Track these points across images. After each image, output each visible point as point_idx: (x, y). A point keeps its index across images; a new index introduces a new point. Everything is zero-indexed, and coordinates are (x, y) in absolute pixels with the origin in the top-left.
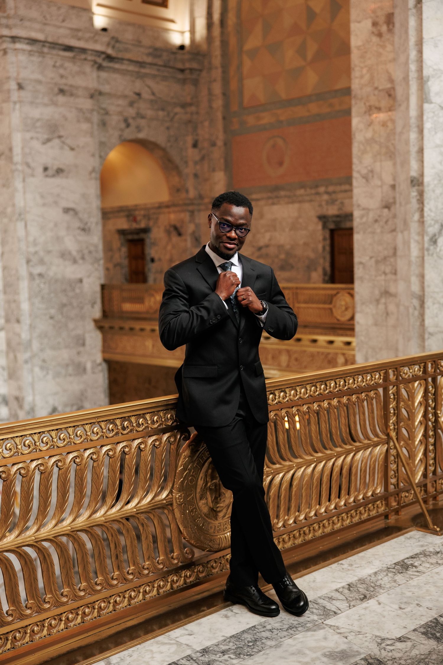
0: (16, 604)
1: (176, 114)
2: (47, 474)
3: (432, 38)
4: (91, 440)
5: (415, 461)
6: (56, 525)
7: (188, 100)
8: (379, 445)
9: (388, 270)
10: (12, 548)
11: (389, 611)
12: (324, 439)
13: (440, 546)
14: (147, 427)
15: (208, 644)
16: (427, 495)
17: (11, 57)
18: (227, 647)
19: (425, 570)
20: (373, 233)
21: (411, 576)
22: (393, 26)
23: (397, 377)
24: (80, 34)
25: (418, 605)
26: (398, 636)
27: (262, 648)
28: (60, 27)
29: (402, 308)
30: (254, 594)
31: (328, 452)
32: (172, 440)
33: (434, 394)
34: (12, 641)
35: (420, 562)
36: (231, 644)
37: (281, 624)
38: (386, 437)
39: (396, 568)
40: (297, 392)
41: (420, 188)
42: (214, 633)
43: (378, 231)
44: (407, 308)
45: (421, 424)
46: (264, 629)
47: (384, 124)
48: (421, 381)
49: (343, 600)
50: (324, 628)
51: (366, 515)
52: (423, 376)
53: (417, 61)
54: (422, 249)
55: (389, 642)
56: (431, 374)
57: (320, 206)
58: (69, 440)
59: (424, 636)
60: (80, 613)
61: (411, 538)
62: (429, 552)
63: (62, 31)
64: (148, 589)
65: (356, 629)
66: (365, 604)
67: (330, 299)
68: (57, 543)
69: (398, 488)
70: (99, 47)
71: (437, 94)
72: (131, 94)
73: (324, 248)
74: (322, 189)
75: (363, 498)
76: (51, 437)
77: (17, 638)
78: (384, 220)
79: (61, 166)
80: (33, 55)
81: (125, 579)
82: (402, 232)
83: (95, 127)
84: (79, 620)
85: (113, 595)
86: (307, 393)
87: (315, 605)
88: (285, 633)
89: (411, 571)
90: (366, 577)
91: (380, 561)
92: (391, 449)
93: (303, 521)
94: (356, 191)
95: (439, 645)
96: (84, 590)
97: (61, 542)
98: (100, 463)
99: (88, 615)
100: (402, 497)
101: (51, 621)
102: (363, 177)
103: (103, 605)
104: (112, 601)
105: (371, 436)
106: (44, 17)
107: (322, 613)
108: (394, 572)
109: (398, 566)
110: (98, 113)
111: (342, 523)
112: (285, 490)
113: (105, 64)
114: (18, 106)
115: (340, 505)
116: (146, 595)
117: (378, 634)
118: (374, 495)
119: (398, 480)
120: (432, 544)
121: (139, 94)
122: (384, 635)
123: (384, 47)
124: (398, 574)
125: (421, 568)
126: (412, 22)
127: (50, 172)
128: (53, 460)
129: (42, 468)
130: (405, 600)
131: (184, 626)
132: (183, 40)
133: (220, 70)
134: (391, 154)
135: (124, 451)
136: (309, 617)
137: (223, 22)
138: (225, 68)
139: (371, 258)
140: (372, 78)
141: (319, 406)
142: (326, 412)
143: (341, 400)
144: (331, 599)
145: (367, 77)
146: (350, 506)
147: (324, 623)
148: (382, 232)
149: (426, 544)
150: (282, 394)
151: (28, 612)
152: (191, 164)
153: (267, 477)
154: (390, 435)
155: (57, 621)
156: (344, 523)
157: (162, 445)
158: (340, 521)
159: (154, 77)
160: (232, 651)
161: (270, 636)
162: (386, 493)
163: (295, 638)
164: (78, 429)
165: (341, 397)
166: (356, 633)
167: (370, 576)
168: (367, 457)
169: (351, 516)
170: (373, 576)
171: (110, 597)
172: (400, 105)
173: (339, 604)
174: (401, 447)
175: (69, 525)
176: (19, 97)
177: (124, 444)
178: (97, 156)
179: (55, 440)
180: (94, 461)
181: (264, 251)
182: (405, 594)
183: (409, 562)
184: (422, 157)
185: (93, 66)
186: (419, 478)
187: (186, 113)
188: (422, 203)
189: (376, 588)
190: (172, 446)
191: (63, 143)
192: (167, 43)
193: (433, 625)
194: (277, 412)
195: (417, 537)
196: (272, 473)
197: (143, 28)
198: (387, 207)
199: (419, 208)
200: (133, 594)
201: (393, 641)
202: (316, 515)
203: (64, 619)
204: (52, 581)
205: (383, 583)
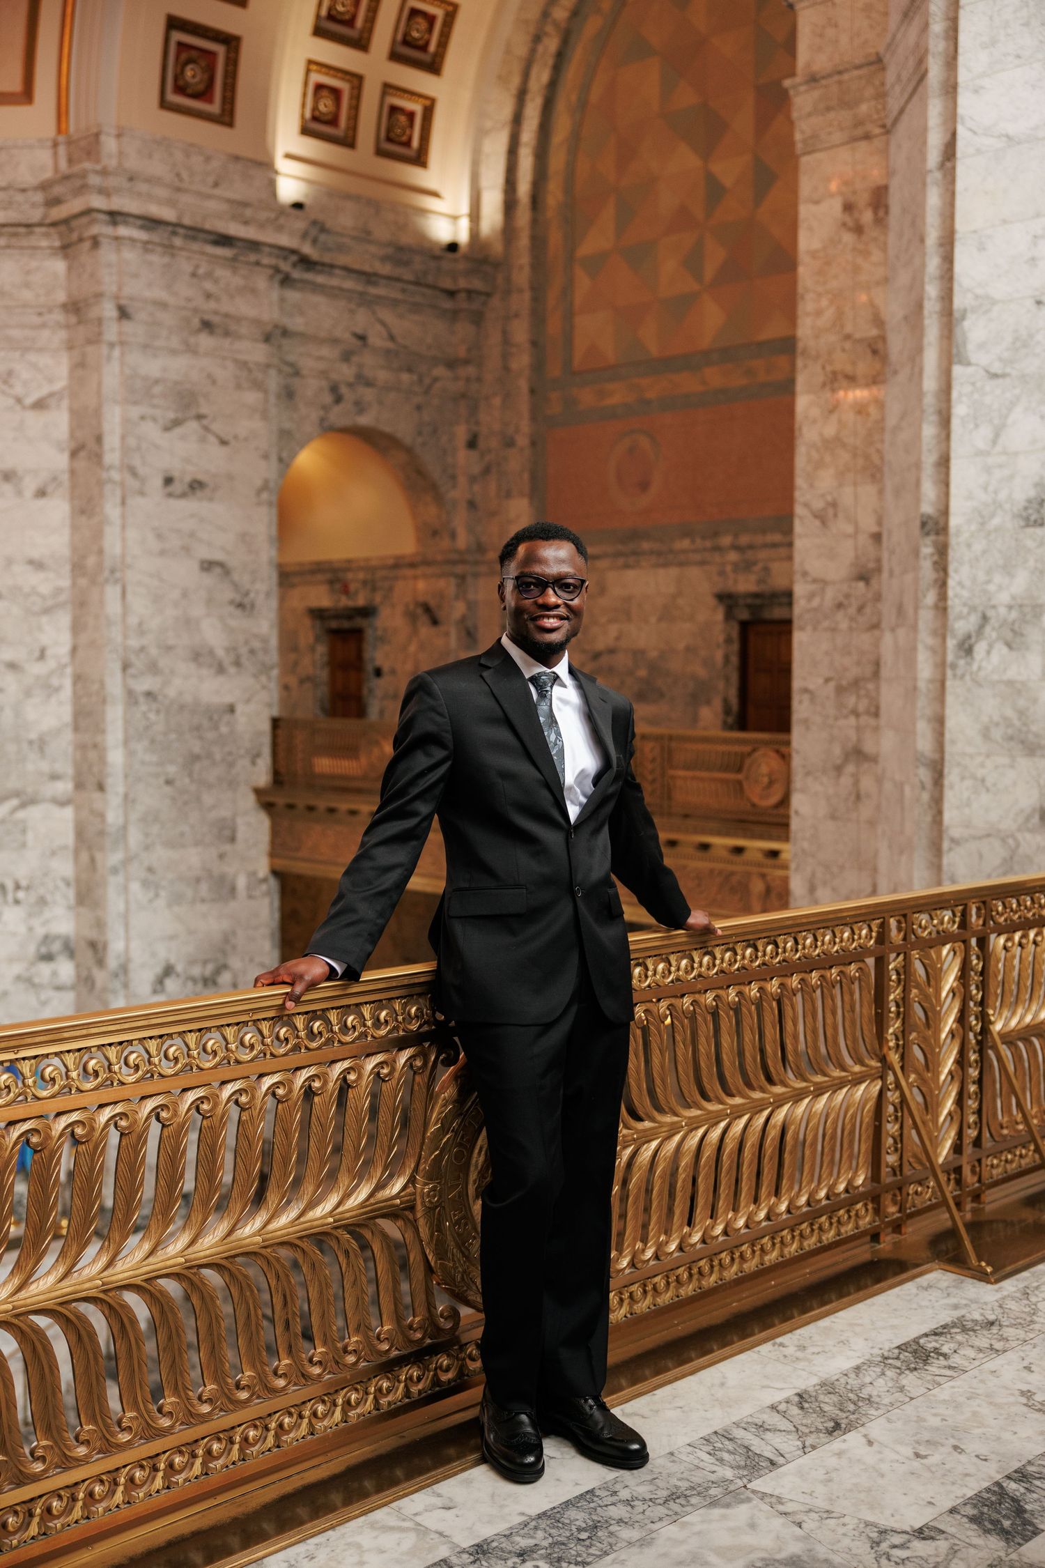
0: (55, 1433)
1: (436, 380)
2: (134, 1136)
3: (975, 232)
4: (238, 1062)
5: (938, 1116)
6: (151, 1253)
7: (462, 352)
8: (864, 1081)
9: (862, 707)
10: (49, 1305)
11: (892, 1461)
12: (748, 1067)
13: (995, 1308)
14: (364, 1035)
15: (487, 1532)
16: (961, 1190)
17: (107, 254)
18: (531, 1542)
19: (966, 1363)
20: (834, 630)
21: (937, 1378)
22: (887, 213)
23: (905, 935)
24: (248, 212)
25: (956, 1448)
26: (917, 1525)
27: (611, 1545)
28: (209, 197)
29: (888, 786)
30: (591, 1415)
31: (757, 1095)
32: (418, 1063)
33: (982, 973)
34: (42, 1519)
35: (952, 1346)
36: (540, 1534)
37: (652, 1488)
38: (879, 1065)
39: (901, 1356)
40: (694, 962)
41: (941, 538)
42: (502, 1506)
43: (844, 625)
44: (900, 787)
45: (953, 1036)
46: (614, 1499)
47: (860, 409)
48: (956, 944)
49: (789, 1432)
50: (749, 1500)
51: (832, 1233)
52: (958, 934)
53: (942, 277)
54: (942, 665)
55: (897, 1540)
56: (975, 929)
57: (722, 573)
58: (187, 1060)
59: (975, 1527)
60: (200, 1452)
61: (930, 1286)
62: (973, 1321)
63: (212, 205)
64: (354, 1397)
65: (822, 1504)
66: (837, 1444)
67: (738, 764)
68: (152, 1295)
69: (901, 1175)
70: (285, 240)
71: (981, 346)
72: (347, 336)
73: (727, 659)
74: (726, 540)
75: (828, 1197)
76: (148, 1052)
77: (55, 1512)
78: (855, 604)
79: (200, 477)
80: (152, 251)
81: (303, 1375)
82: (893, 630)
83: (272, 399)
84: (197, 1468)
85: (275, 1413)
86: (714, 965)
87: (727, 1442)
88: (662, 1510)
89: (936, 1366)
90: (836, 1377)
91: (866, 1340)
92: (889, 1090)
93: (699, 1246)
94: (799, 544)
95: (1010, 1550)
96: (210, 1401)
97: (161, 1292)
98: (255, 1113)
99: (217, 1458)
100: (908, 1194)
101: (133, 1471)
102: (816, 516)
103: (252, 1433)
104: (273, 1425)
105: (849, 1061)
106: (178, 175)
107: (743, 1463)
108: (899, 1368)
109: (907, 1354)
110: (280, 371)
111: (782, 1251)
112: (661, 1177)
113: (296, 274)
114: (116, 353)
115: (777, 1211)
116: (349, 1411)
117: (871, 1518)
118: (851, 1191)
119: (901, 1158)
120: (976, 1302)
121: (362, 338)
122: (885, 1521)
123: (866, 254)
124: (907, 1372)
125: (956, 1360)
126: (933, 199)
127: (177, 487)
128: (150, 1104)
129: (123, 1123)
130: (926, 1436)
131: (434, 1487)
132: (456, 232)
133: (527, 296)
134: (874, 472)
135: (310, 1086)
136: (713, 1472)
137: (536, 200)
138: (538, 290)
139: (827, 680)
140: (840, 314)
141: (740, 994)
142: (753, 1007)
143: (788, 981)
144: (761, 1428)
145: (829, 314)
146: (799, 1212)
147: (748, 1486)
148: (851, 629)
149: (964, 1302)
150: (661, 966)
151: (82, 1451)
152: (462, 480)
153: (625, 1148)
154: (888, 1059)
155: (148, 1470)
156: (786, 1251)
157: (397, 1074)
158: (778, 1246)
159: (395, 303)
160: (543, 1552)
161: (628, 1515)
162: (875, 1185)
163: (686, 1523)
164: (208, 1035)
165: (786, 976)
166: (821, 1514)
167: (846, 1375)
168: (838, 1106)
169: (801, 1235)
170: (853, 1375)
171: (270, 1415)
172: (895, 372)
173: (778, 1440)
174: (910, 1085)
175: (181, 1253)
176: (120, 333)
177: (312, 1071)
178: (274, 458)
179: (156, 1060)
180: (243, 1109)
181: (604, 660)
182: (925, 1420)
183: (930, 1344)
184: (947, 474)
185: (271, 277)
186: (945, 1153)
187: (456, 379)
188: (945, 570)
189: (860, 1404)
190: (418, 1078)
191: (206, 429)
192: (422, 237)
193: (993, 1499)
194: (649, 1005)
195: (944, 1284)
196: (634, 1140)
197: (375, 205)
198: (864, 577)
199: (936, 581)
200: (320, 1408)
201: (907, 1537)
202: (725, 1233)
203: (162, 1466)
204: (137, 1383)
205: (875, 1393)
